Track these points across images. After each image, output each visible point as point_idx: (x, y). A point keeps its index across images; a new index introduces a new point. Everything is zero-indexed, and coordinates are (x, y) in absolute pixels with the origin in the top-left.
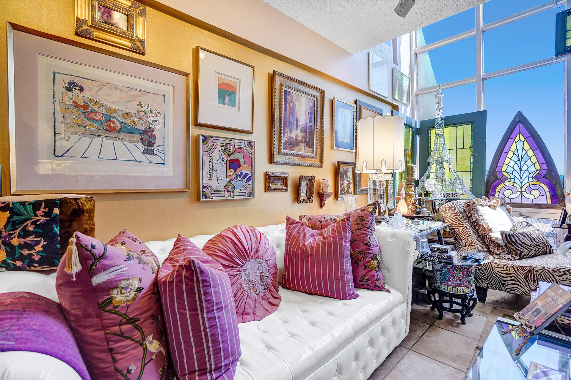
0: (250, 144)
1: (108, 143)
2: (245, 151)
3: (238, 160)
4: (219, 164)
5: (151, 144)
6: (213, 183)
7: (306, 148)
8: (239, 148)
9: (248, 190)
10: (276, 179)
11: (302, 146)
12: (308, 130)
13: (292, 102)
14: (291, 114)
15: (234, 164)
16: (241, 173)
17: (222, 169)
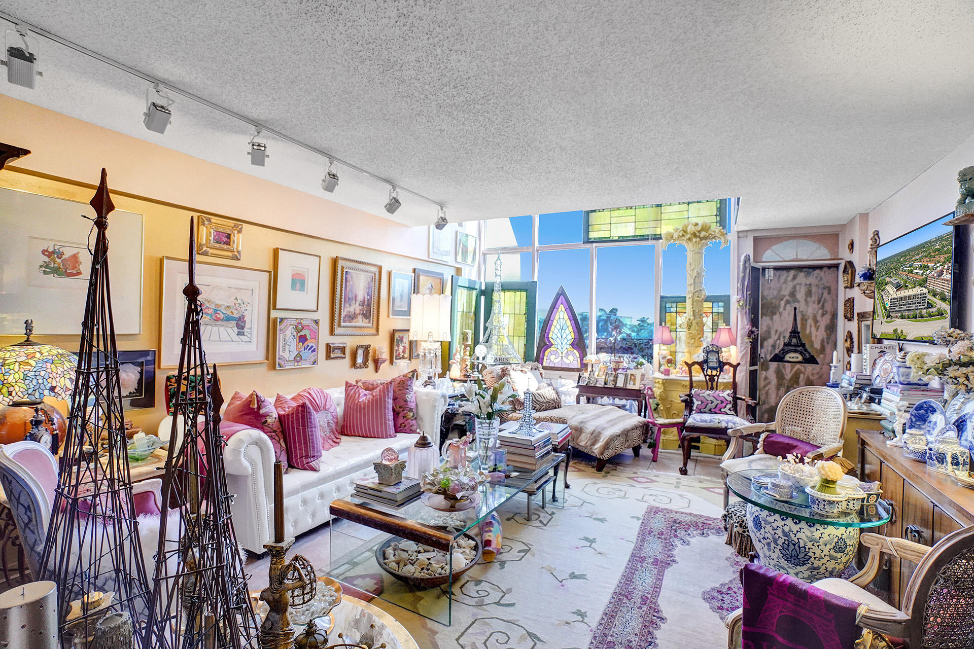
0: (316, 321)
1: (215, 329)
2: (312, 328)
3: (305, 336)
4: (291, 340)
5: (243, 328)
6: (286, 355)
7: (363, 319)
8: (307, 326)
9: (313, 359)
10: (336, 349)
11: (360, 317)
12: (366, 303)
13: (352, 280)
14: (351, 291)
15: (303, 339)
16: (308, 346)
17: (293, 343)
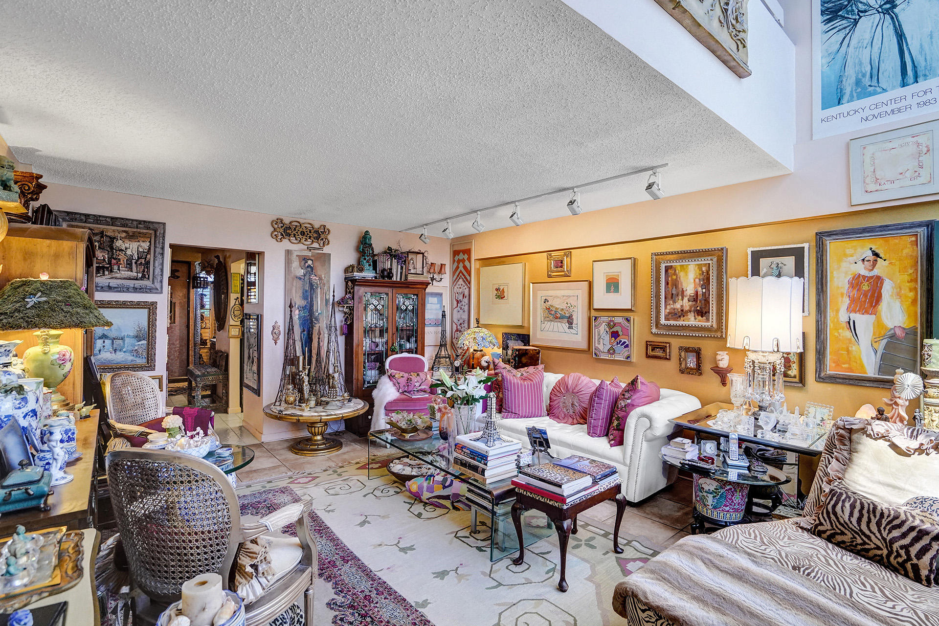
0: (627, 319)
1: (556, 325)
2: (623, 325)
3: (617, 332)
4: (604, 334)
5: (572, 324)
6: (601, 347)
7: (697, 317)
8: (618, 323)
9: (626, 354)
10: (657, 348)
11: (691, 316)
12: (700, 297)
13: (675, 274)
14: (674, 287)
15: (615, 335)
16: (620, 341)
17: (607, 338)
